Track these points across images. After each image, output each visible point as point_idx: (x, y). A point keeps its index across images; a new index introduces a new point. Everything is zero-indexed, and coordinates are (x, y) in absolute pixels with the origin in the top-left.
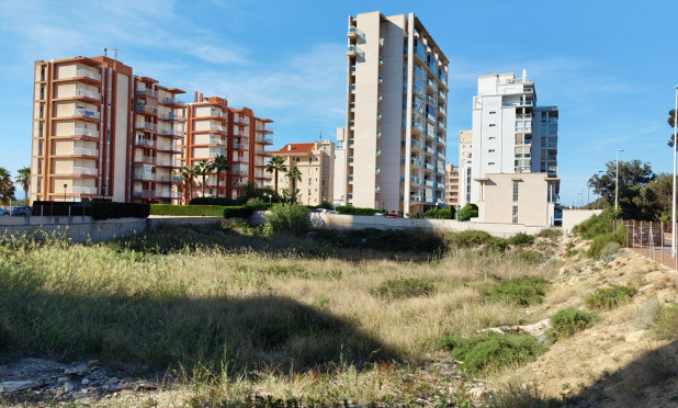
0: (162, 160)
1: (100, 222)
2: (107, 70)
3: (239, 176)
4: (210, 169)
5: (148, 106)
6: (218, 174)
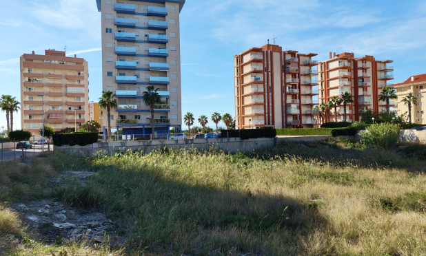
0: (305, 100)
1: (245, 140)
2: (267, 52)
3: (363, 105)
4: (339, 103)
5: (292, 68)
6: (345, 106)
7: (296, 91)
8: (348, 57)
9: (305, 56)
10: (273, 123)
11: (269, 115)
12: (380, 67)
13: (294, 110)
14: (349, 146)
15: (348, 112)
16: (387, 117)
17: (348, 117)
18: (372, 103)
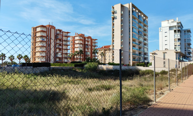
0: (65, 52)
1: (35, 68)
2: (49, 28)
3: (87, 55)
4: (78, 54)
5: (60, 37)
6: (80, 55)
7: (61, 47)
8: (82, 36)
9: (65, 32)
10: (50, 61)
11: (48, 57)
12: (93, 41)
13: (59, 55)
14: (80, 71)
15: (81, 58)
16: (95, 60)
17: (81, 59)
18: (90, 55)
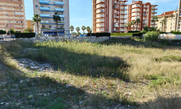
0: (121, 21)
4: (135, 23)
5: (117, 7)
6: (137, 24)
7: (118, 17)
8: (140, 3)
9: (122, 1)
11: (106, 27)
12: (153, 8)
14: (139, 40)
15: (138, 27)
16: (153, 29)
17: (138, 29)
18: (148, 23)
